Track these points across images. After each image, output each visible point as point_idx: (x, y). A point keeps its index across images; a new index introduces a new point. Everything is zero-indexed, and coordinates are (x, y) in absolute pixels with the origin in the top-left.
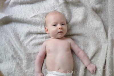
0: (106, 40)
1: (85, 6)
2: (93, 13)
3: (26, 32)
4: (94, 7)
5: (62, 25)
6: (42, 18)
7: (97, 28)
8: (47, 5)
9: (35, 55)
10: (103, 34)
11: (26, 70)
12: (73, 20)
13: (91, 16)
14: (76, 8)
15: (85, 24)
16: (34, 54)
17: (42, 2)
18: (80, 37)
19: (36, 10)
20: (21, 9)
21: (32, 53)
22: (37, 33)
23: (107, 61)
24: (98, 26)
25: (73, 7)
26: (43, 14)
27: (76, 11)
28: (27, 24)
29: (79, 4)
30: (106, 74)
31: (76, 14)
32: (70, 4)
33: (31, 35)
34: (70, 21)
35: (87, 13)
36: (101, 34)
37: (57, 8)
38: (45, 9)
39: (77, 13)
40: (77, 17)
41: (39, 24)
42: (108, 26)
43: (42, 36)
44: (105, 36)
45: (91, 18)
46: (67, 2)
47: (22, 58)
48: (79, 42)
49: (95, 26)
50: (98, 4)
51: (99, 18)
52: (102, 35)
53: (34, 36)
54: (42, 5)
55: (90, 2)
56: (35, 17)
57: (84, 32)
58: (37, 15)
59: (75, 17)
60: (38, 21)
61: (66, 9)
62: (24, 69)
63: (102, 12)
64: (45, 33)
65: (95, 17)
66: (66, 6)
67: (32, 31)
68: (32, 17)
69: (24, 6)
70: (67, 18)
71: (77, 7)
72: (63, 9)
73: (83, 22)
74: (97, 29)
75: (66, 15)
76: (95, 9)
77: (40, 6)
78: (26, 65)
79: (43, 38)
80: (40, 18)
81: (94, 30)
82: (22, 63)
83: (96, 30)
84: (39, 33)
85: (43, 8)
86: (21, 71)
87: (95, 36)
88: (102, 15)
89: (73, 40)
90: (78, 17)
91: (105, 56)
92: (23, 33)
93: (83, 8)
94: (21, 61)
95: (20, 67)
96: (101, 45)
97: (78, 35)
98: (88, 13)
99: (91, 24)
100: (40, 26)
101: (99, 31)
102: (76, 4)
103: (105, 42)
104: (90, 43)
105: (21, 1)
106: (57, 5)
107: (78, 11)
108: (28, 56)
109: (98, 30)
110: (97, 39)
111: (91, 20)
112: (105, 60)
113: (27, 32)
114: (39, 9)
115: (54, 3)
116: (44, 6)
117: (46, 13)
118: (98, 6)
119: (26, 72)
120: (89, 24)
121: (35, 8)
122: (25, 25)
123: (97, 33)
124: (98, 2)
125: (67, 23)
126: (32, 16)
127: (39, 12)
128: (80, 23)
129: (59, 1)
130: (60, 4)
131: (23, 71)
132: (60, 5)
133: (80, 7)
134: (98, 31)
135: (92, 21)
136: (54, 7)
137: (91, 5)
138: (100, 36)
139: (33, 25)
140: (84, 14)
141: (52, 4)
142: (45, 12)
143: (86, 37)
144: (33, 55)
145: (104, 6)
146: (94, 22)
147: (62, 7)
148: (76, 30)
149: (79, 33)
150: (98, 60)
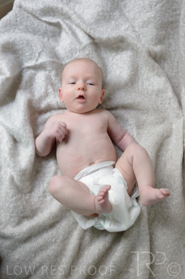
0: (179, 112)
1: (133, 49)
2: (149, 61)
4: (150, 50)
7: (159, 91)
10: (173, 100)
13: (144, 68)
14: (114, 54)
15: (135, 85)
24: (161, 87)
25: (109, 54)
27: (115, 60)
29: (121, 44)
31: (115, 66)
32: (102, 48)
35: (138, 64)
36: (168, 102)
37: (78, 54)
39: (117, 65)
42: (177, 87)
44: (176, 105)
45: (145, 74)
46: (96, 43)
48: (127, 121)
49: (156, 88)
50: (157, 44)
51: (161, 70)
52: (169, 104)
55: (143, 42)
57: (136, 101)
59: (113, 73)
63: (165, 60)
65: (153, 70)
66: (96, 51)
71: (116, 52)
73: (132, 82)
74: (159, 93)
76: (152, 53)
81: (153, 96)
83: (157, 95)
87: (158, 107)
88: (166, 65)
89: (116, 117)
90: (120, 72)
91: (182, 141)
93: (129, 53)
96: (172, 124)
97: (125, 107)
98: (140, 63)
99: (146, 83)
101: (165, 97)
102: (114, 46)
103: (178, 116)
106: (78, 47)
107: (119, 61)
109: (160, 95)
110: (162, 112)
111: (145, 77)
118: (157, 49)
120: (142, 85)
123: (159, 102)
124: (157, 41)
129: (81, 40)
130: (83, 45)
132: (85, 47)
133: (123, 52)
134: (162, 97)
135: (148, 79)
137: (146, 46)
138: (167, 106)
140: (132, 65)
141: (69, 46)
143: (140, 110)
145: (169, 47)
146: (152, 80)
147: (87, 53)
149: (126, 102)
150: (170, 152)
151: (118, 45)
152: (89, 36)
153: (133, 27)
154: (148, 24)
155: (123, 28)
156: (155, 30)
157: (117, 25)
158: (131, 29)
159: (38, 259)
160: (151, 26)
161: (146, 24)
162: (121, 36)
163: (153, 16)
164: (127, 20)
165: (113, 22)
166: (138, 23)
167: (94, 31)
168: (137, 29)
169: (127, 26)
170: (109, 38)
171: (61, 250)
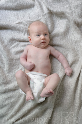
1: (68, 19)
2: (74, 26)
3: (9, 38)
4: (76, 21)
5: (45, 35)
6: (26, 25)
7: (77, 41)
8: (31, 14)
9: (16, 61)
11: (7, 74)
12: (55, 31)
13: (72, 29)
14: (59, 19)
15: (66, 36)
16: (16, 59)
17: (27, 9)
18: (60, 47)
19: (21, 17)
20: (6, 15)
21: (14, 58)
22: (19, 40)
23: (81, 72)
24: (78, 39)
25: (57, 18)
26: (27, 21)
27: (59, 22)
28: (11, 31)
29: (63, 16)
30: (79, 83)
31: (59, 25)
32: (54, 15)
33: (14, 41)
34: (52, 32)
35: (69, 26)
36: (80, 47)
37: (41, 17)
38: (30, 17)
39: (60, 25)
40: (59, 28)
41: (23, 31)
43: (24, 43)
45: (72, 31)
46: (51, 12)
47: (5, 62)
49: (76, 39)
50: (80, 18)
51: (80, 31)
52: (80, 48)
53: (17, 43)
54: (27, 13)
55: (74, 16)
56: (19, 24)
57: (64, 44)
58: (21, 22)
59: (57, 28)
60: (22, 28)
61: (49, 19)
62: (6, 72)
64: (27, 41)
65: (76, 31)
66: (50, 17)
67: (16, 37)
68: (16, 24)
69: (9, 11)
70: (49, 29)
71: (61, 18)
72: (47, 19)
73: (65, 34)
75: (49, 26)
76: (77, 23)
77: (25, 13)
78: (7, 70)
79: (25, 46)
80: (24, 25)
81: (74, 43)
82: (4, 67)
83: (76, 43)
84: (22, 40)
85: (28, 15)
86: (2, 74)
87: (74, 49)
90: (61, 29)
91: (80, 68)
92: (7, 38)
93: (66, 20)
94: (3, 65)
95: (2, 70)
96: (79, 58)
97: (58, 46)
98: (71, 26)
99: (72, 36)
100: (23, 33)
101: (79, 44)
102: (60, 15)
104: (69, 55)
105: (6, 7)
106: (42, 14)
107: (61, 23)
108: (10, 61)
109: (77, 43)
110: (76, 51)
111: (72, 33)
112: (79, 71)
113: (11, 38)
114: (24, 16)
115: (38, 12)
116: (29, 14)
117: (31, 21)
118: (79, 20)
119: (7, 76)
120: (70, 37)
121: (19, 15)
122: (9, 32)
123: (76, 46)
124: (80, 16)
125: (50, 33)
126: (17, 22)
127: (23, 19)
128: (61, 34)
129: (44, 11)
130: (44, 13)
131: (4, 74)
132: (45, 15)
133: (64, 19)
134: (78, 44)
135: (73, 34)
136: (39, 16)
137: (74, 19)
138: (79, 49)
139: (16, 32)
140: (66, 26)
142: (29, 20)
143: (65, 48)
144: (15, 61)
146: (75, 35)
147: (46, 17)
148: (57, 41)
149: (60, 44)
151: (61, 15)
152: (48, 9)
153: (70, 7)
154: (78, 7)
155: (66, 7)
156: (80, 11)
157: (63, 5)
158: (69, 8)
159: (7, 102)
160: (79, 8)
161: (76, 7)
162: (63, 12)
163: (80, 3)
164: (68, 3)
165: (61, 3)
166: (73, 5)
167: (51, 7)
168: (72, 8)
169: (67, 6)
170: (57, 12)
171: (16, 101)
